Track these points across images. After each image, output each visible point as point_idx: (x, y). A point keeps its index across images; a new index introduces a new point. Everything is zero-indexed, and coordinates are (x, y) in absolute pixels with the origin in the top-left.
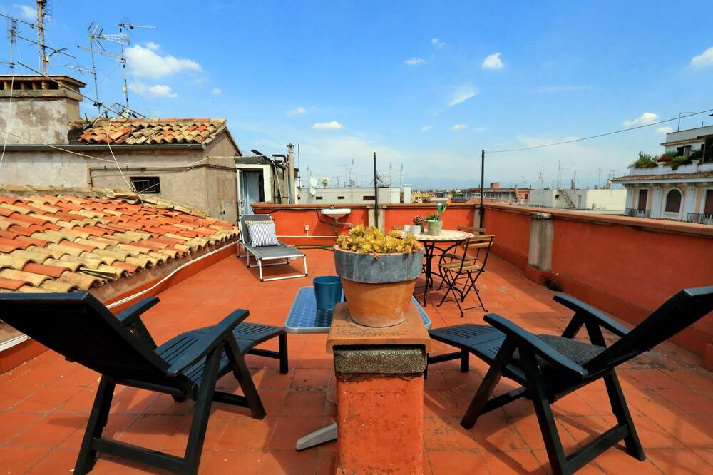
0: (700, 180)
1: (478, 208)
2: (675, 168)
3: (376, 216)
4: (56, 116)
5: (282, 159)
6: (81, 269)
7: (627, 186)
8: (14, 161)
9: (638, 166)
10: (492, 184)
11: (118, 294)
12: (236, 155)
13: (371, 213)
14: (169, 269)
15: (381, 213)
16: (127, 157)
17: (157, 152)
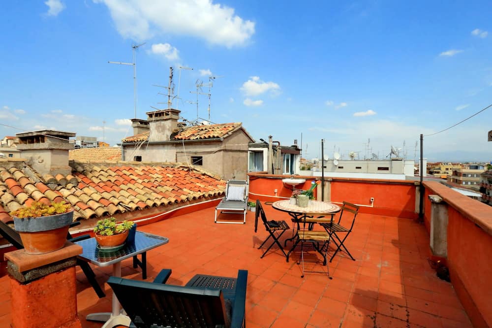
1: (418, 186)
3: (323, 186)
4: (168, 127)
5: (277, 144)
6: (121, 203)
8: (153, 149)
11: (135, 218)
12: (250, 142)
14: (171, 208)
15: (327, 184)
16: (190, 146)
17: (203, 143)
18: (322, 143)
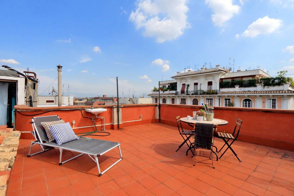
0: (170, 96)
1: (158, 106)
2: (164, 92)
3: (118, 111)
7: (152, 97)
9: (154, 91)
10: (104, 96)
13: (115, 110)
18: (117, 79)
